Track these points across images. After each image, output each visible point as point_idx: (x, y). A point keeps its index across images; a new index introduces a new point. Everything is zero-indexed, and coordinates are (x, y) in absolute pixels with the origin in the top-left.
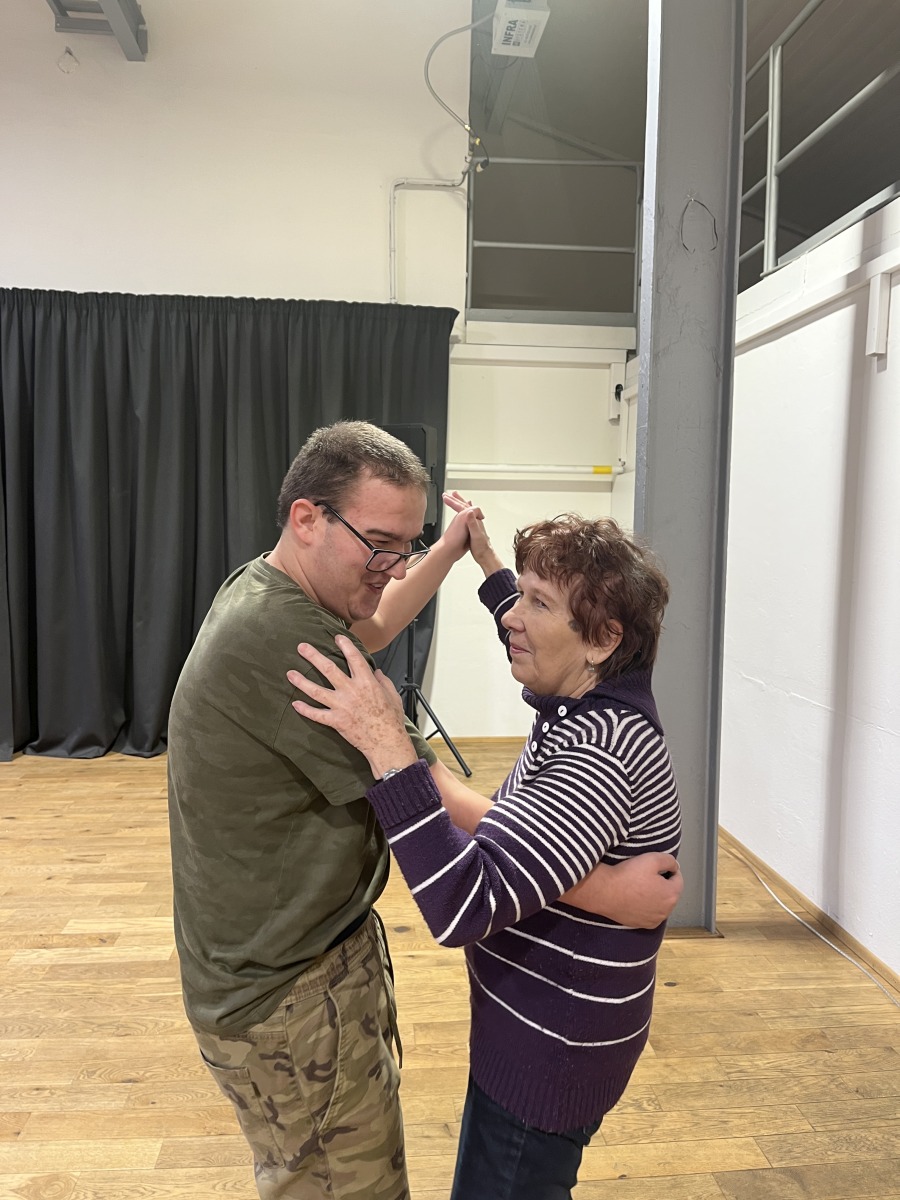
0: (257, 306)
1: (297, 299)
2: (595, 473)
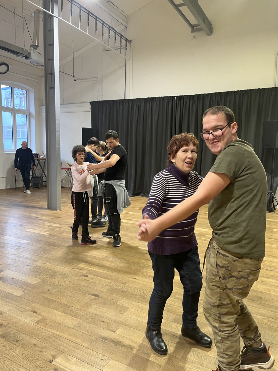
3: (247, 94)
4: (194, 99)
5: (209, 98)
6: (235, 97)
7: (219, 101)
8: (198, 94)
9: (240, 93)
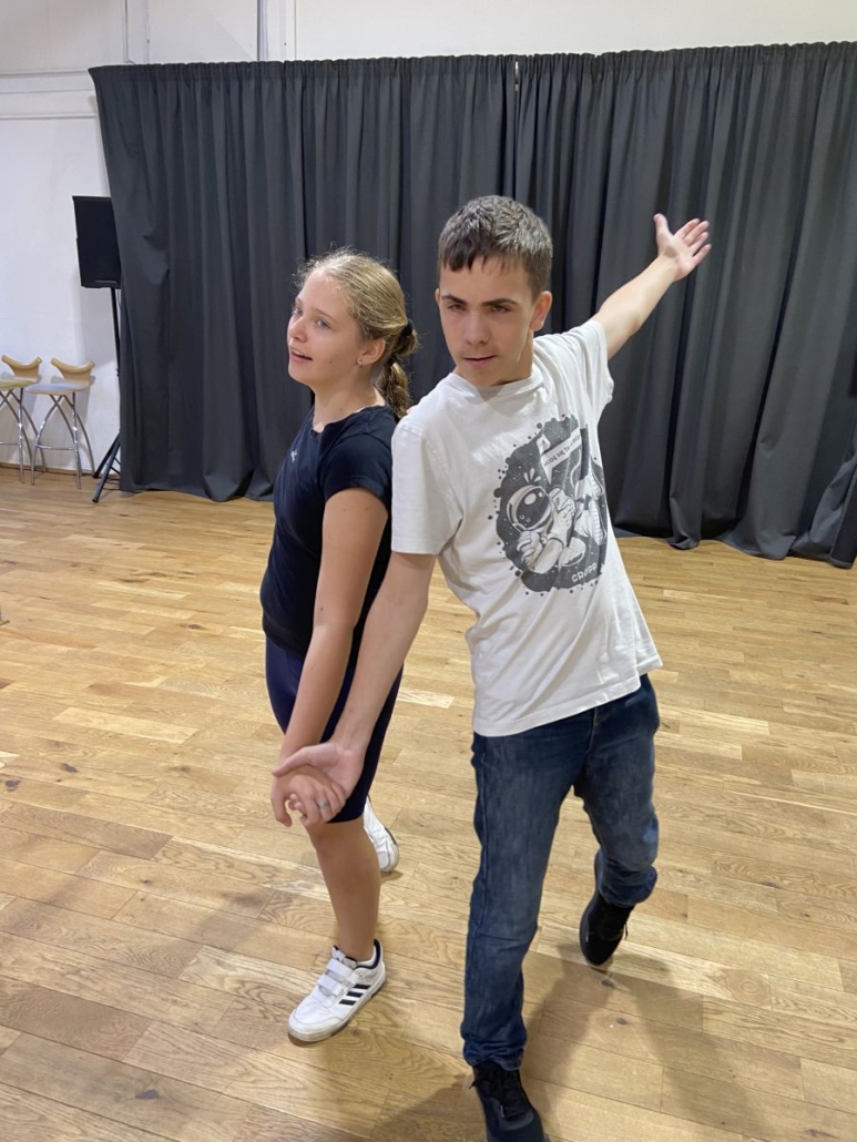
3: (841, 65)
4: (600, 76)
5: (668, 76)
6: (786, 75)
7: (713, 87)
8: (618, 51)
9: (810, 55)
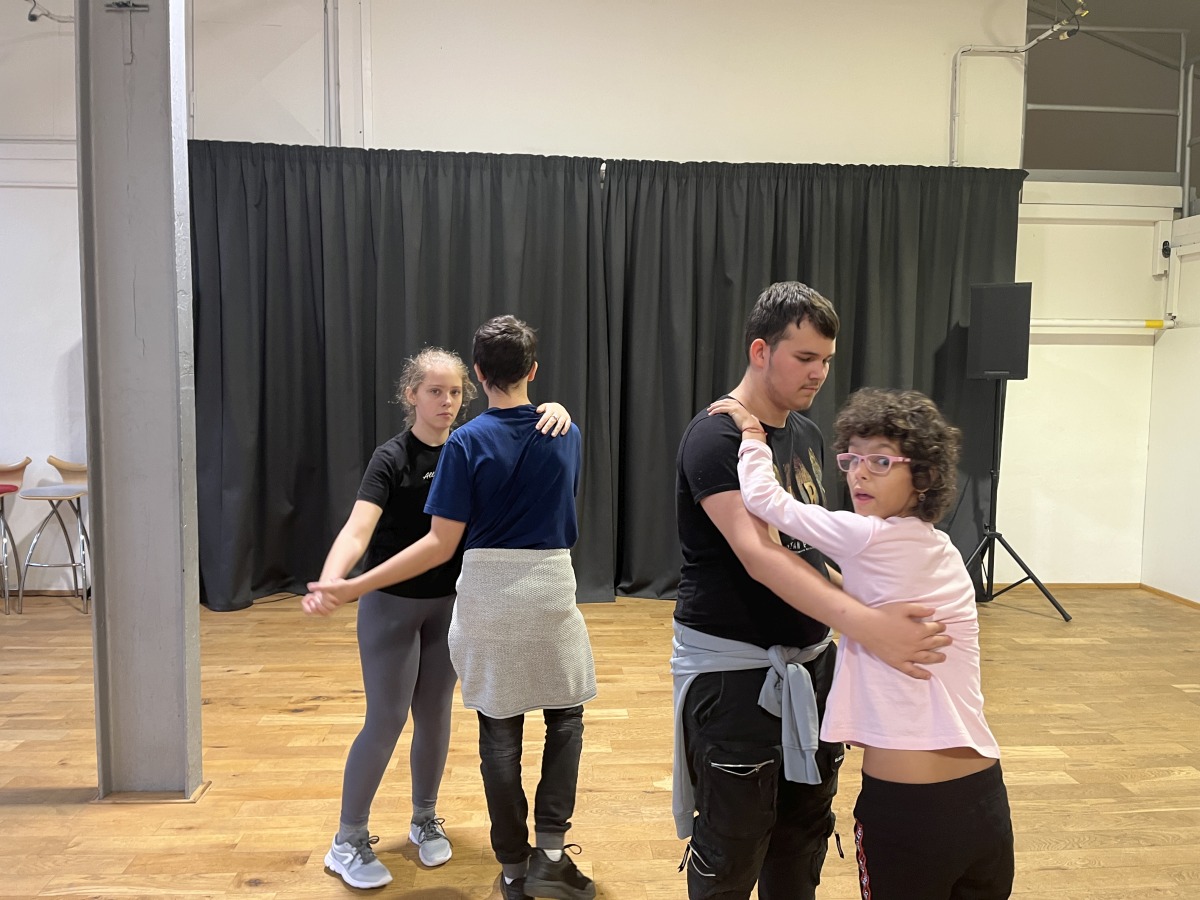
0: (842, 172)
1: (878, 164)
2: (1147, 327)
3: (882, 182)
4: (684, 179)
6: (840, 187)
7: (781, 196)
